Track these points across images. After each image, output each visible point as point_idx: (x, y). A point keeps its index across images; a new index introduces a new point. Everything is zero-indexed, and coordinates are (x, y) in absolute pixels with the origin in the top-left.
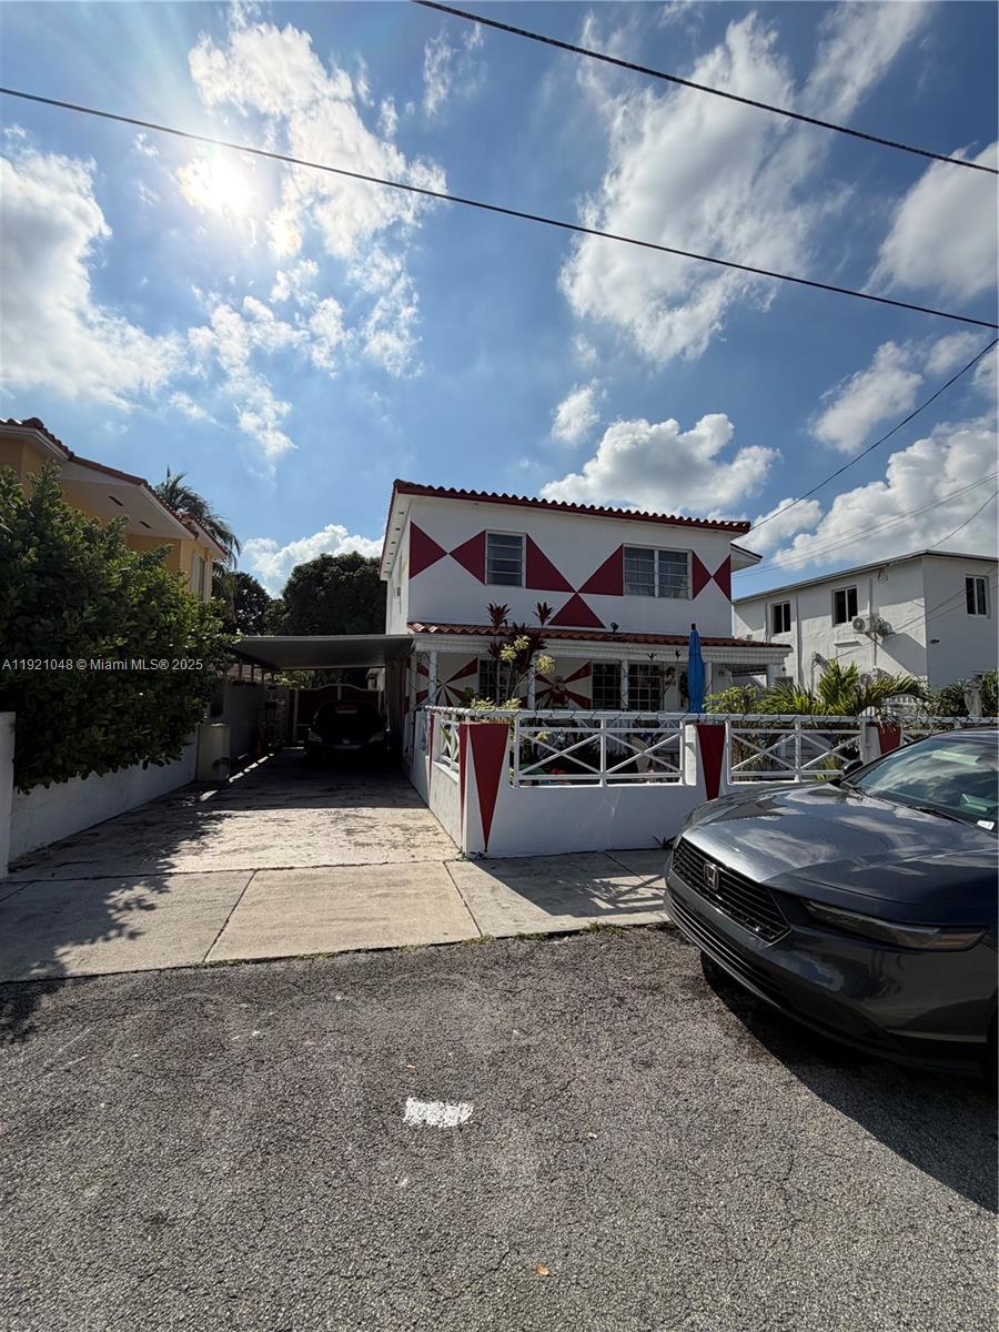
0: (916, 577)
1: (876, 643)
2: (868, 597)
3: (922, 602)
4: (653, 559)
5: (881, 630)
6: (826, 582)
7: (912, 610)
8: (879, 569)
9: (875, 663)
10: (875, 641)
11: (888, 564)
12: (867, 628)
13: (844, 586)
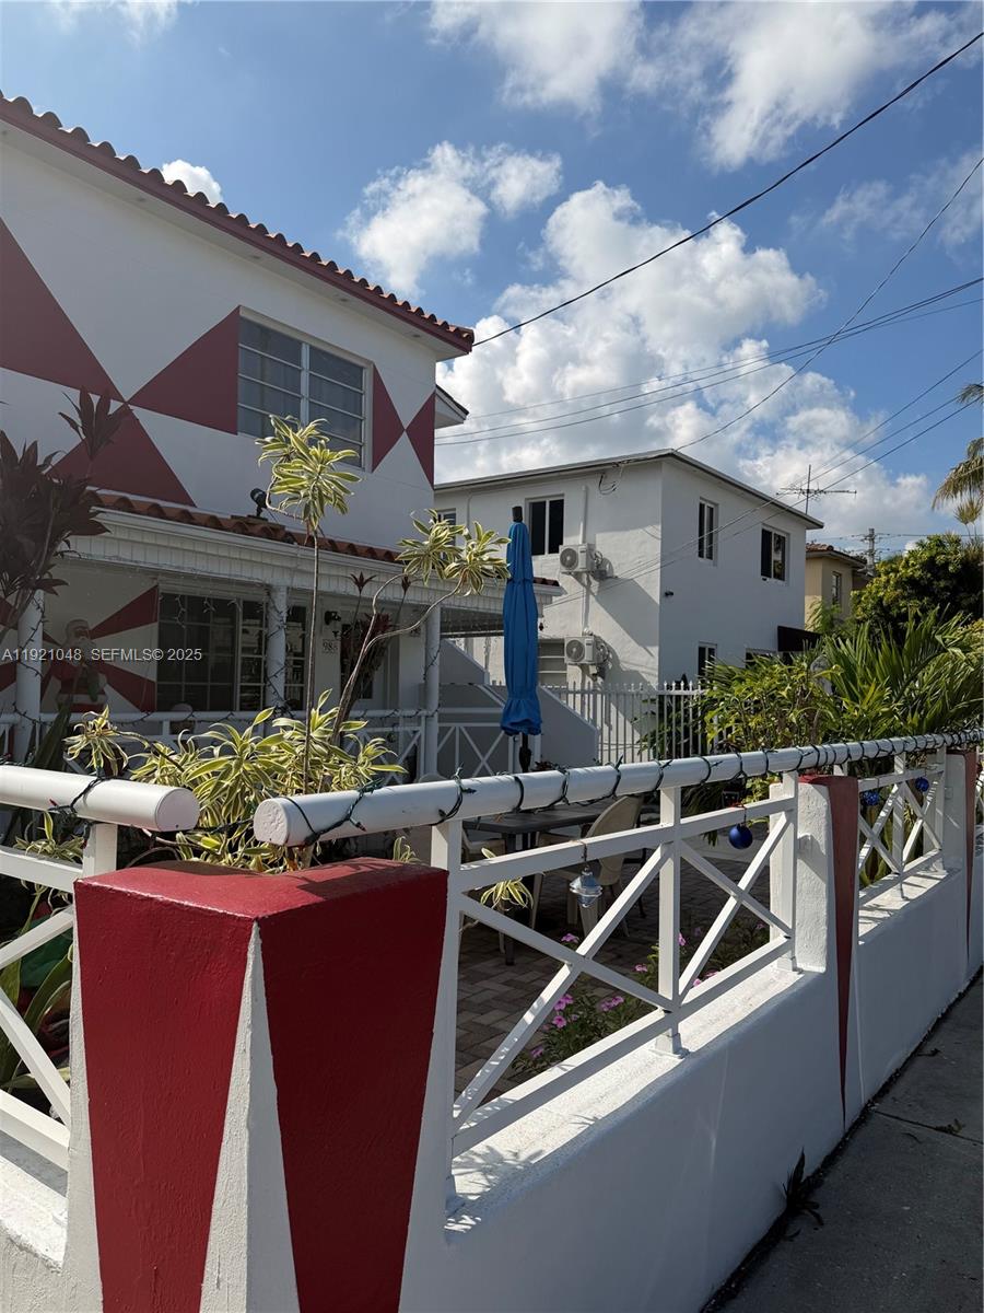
0: (651, 491)
1: (589, 592)
2: (581, 516)
3: (657, 530)
4: (298, 361)
5: (599, 572)
6: (518, 484)
7: (643, 542)
8: (599, 472)
9: (586, 625)
10: (588, 587)
11: (617, 464)
12: (581, 565)
13: (546, 493)
